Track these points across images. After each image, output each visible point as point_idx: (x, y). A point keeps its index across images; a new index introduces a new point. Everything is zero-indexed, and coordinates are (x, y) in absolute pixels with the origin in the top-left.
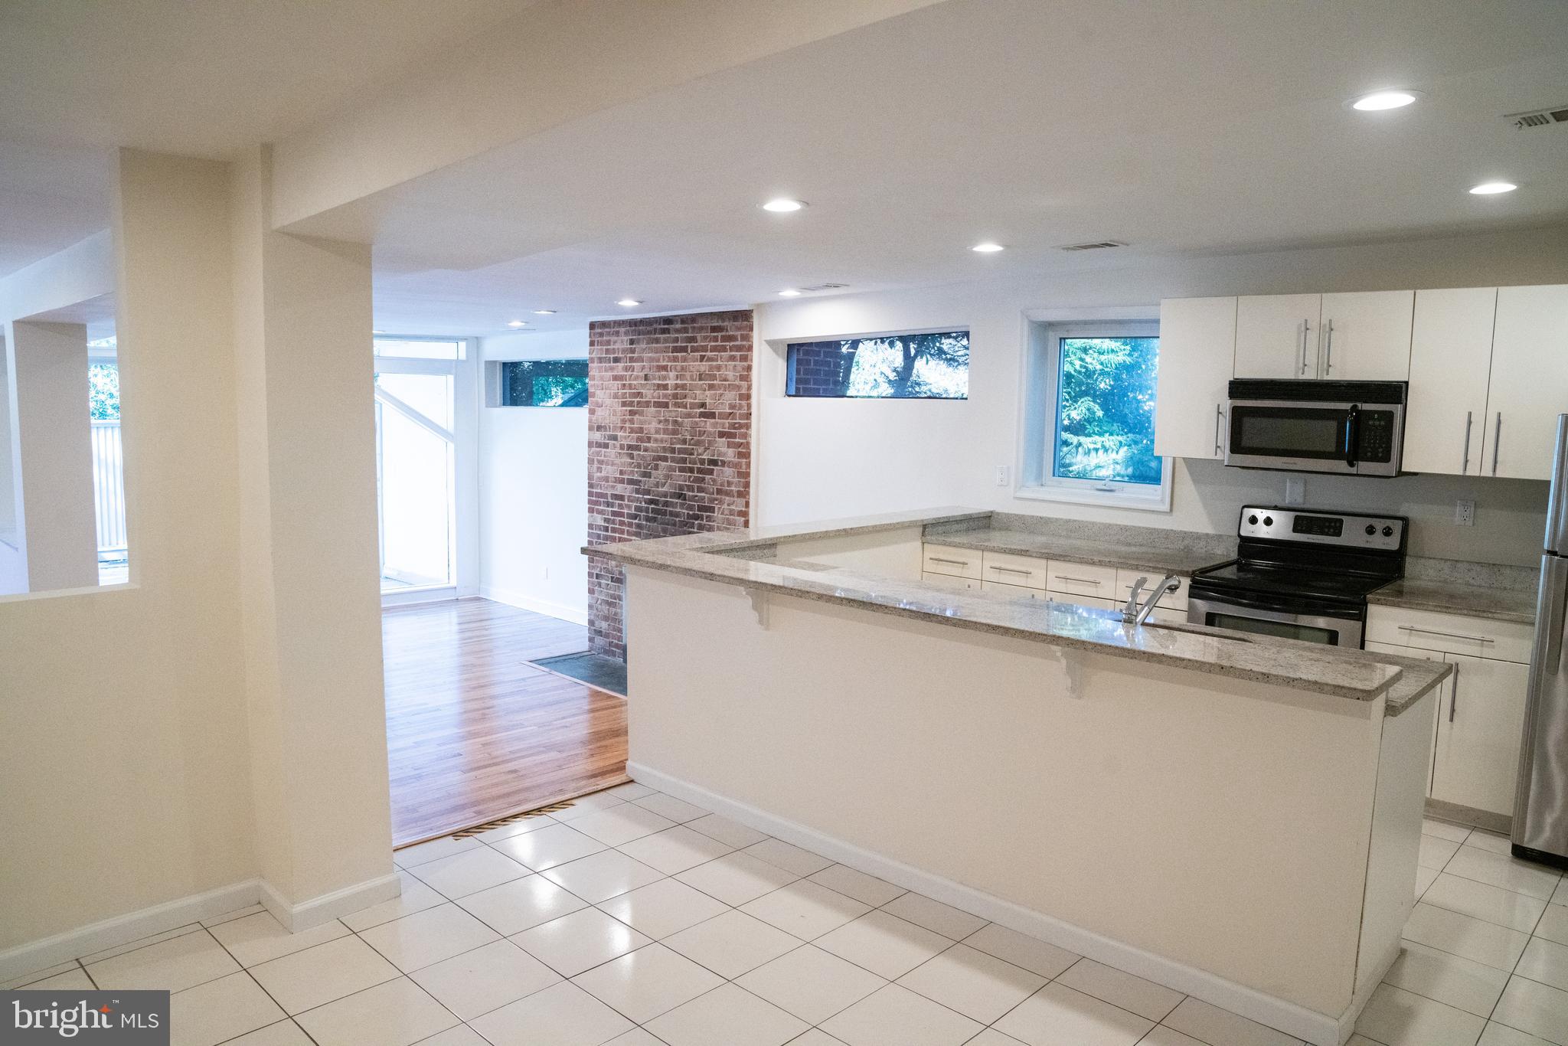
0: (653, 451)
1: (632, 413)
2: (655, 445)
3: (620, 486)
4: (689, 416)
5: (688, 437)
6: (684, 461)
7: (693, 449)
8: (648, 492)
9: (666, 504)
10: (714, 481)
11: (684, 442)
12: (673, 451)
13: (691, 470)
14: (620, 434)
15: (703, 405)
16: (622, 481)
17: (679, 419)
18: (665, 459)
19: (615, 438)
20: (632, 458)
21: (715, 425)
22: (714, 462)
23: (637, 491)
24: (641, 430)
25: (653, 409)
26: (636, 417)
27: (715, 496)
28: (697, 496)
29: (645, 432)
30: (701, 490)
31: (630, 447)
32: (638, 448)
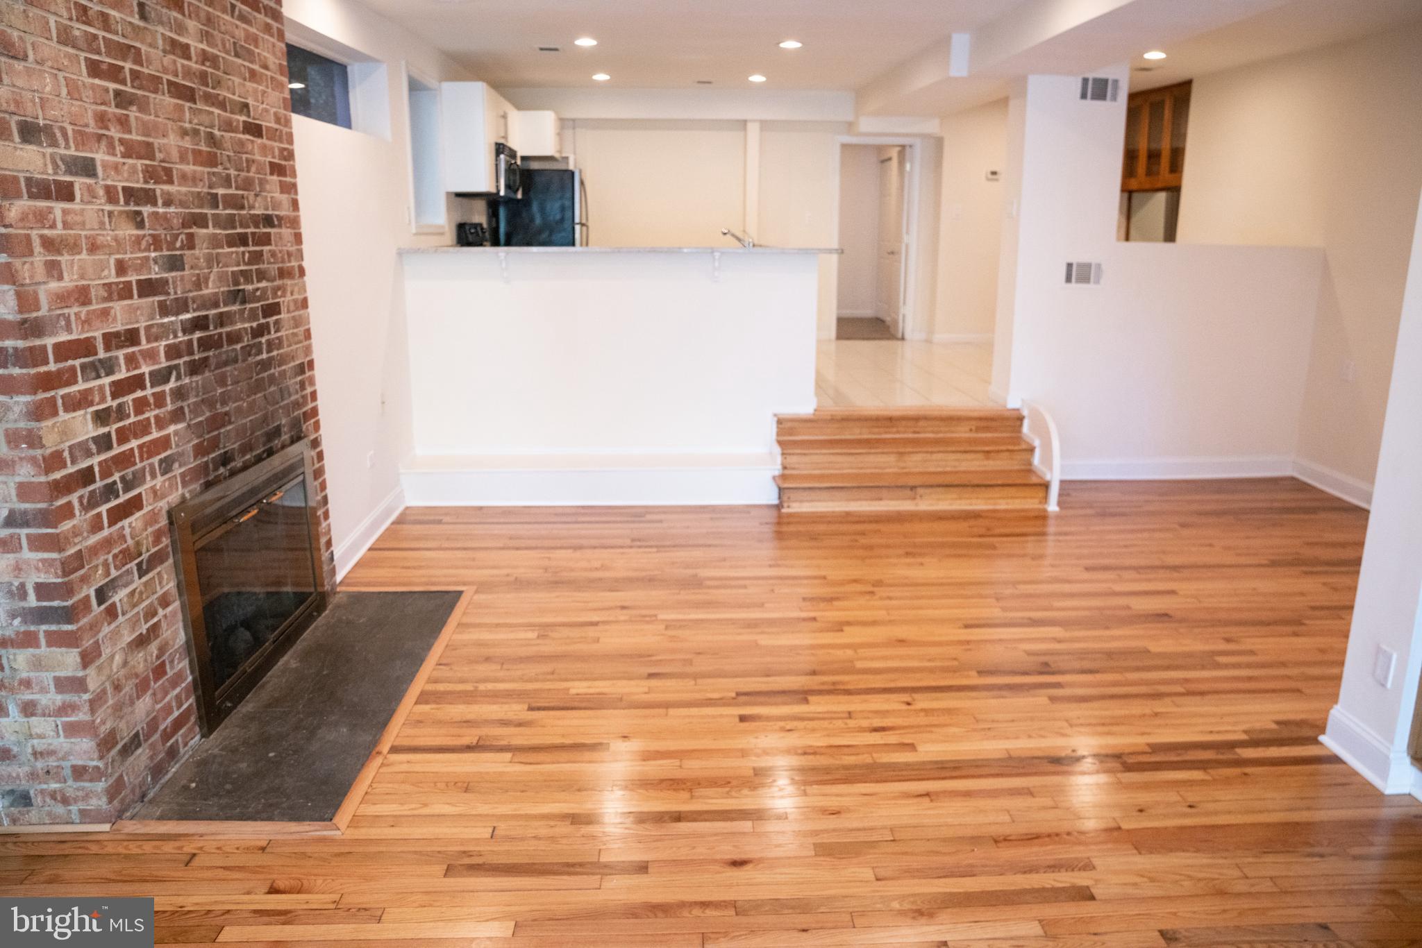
0: (182, 204)
1: (122, 100)
2: (184, 189)
3: (118, 307)
4: (229, 126)
5: (233, 172)
6: (230, 222)
7: (243, 197)
8: (182, 306)
9: (222, 320)
10: (273, 254)
11: (227, 181)
12: (214, 201)
13: (243, 240)
14: (100, 156)
15: (245, 107)
16: (125, 292)
17: (216, 132)
18: (200, 221)
19: (88, 168)
20: (140, 225)
21: (264, 148)
22: (268, 221)
23: (164, 310)
24: (147, 151)
25: (169, 101)
26: (133, 113)
27: (278, 283)
28: (257, 289)
29: (159, 156)
30: (262, 276)
31: (131, 194)
32: (150, 198)
